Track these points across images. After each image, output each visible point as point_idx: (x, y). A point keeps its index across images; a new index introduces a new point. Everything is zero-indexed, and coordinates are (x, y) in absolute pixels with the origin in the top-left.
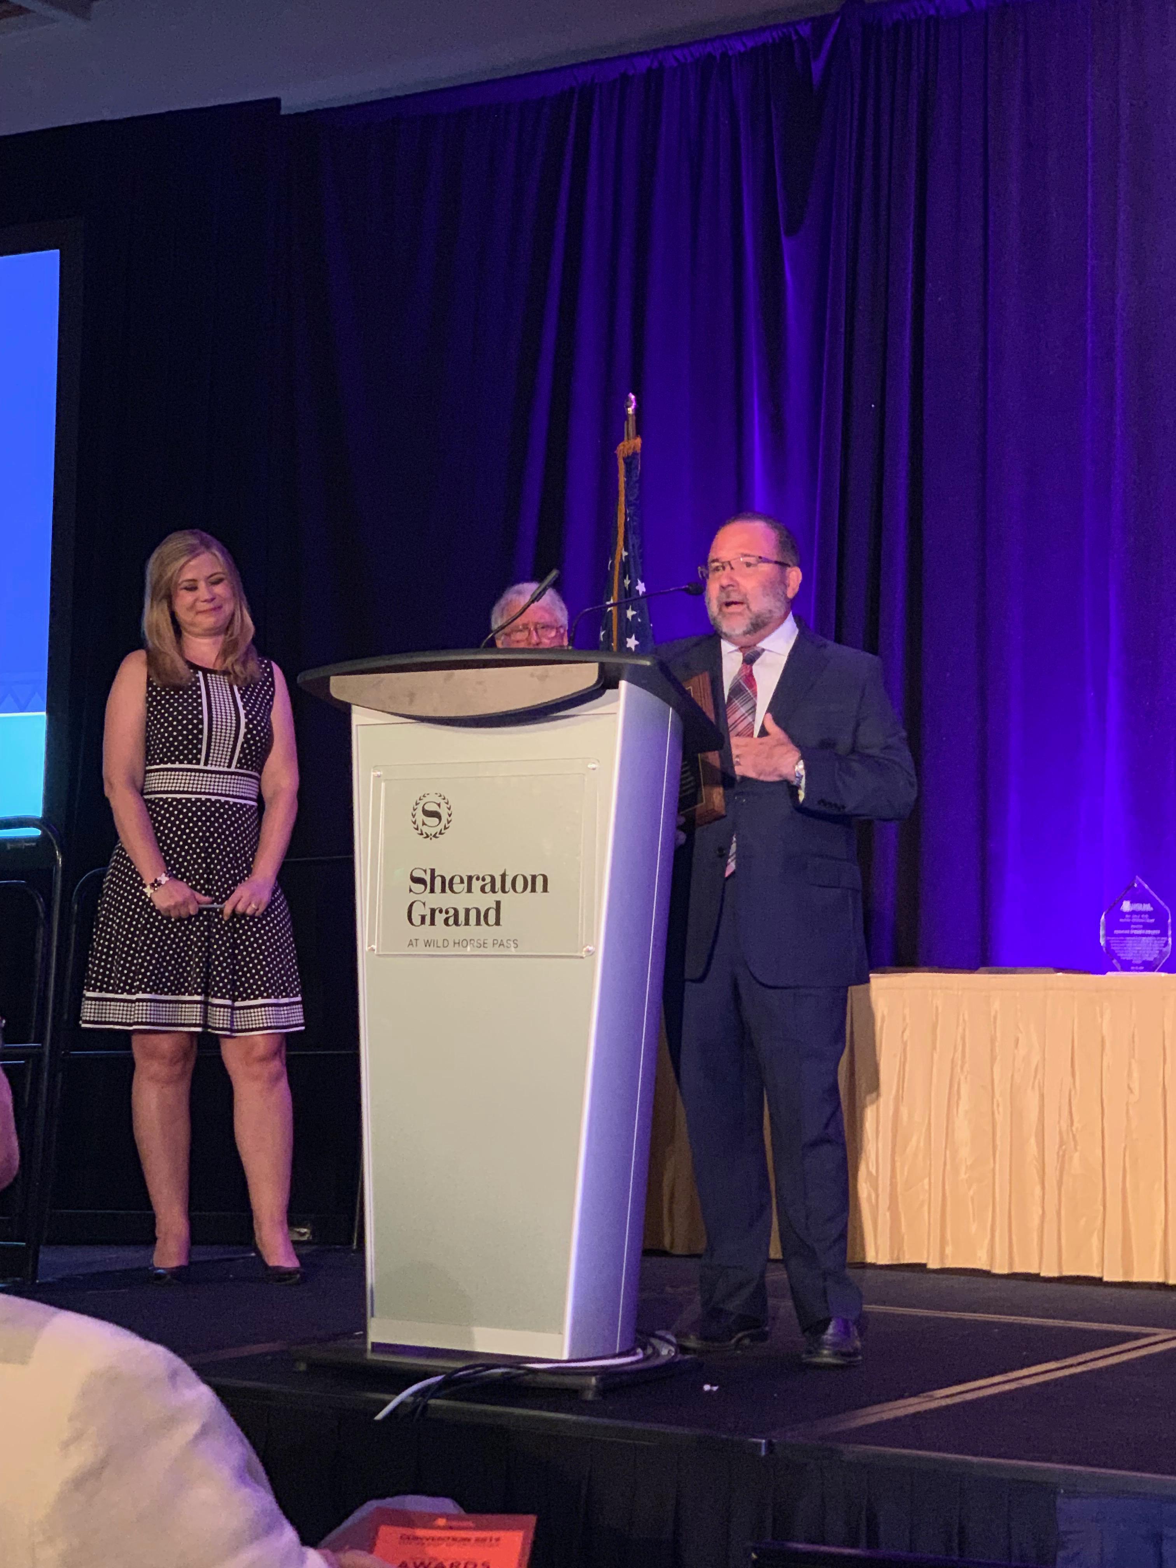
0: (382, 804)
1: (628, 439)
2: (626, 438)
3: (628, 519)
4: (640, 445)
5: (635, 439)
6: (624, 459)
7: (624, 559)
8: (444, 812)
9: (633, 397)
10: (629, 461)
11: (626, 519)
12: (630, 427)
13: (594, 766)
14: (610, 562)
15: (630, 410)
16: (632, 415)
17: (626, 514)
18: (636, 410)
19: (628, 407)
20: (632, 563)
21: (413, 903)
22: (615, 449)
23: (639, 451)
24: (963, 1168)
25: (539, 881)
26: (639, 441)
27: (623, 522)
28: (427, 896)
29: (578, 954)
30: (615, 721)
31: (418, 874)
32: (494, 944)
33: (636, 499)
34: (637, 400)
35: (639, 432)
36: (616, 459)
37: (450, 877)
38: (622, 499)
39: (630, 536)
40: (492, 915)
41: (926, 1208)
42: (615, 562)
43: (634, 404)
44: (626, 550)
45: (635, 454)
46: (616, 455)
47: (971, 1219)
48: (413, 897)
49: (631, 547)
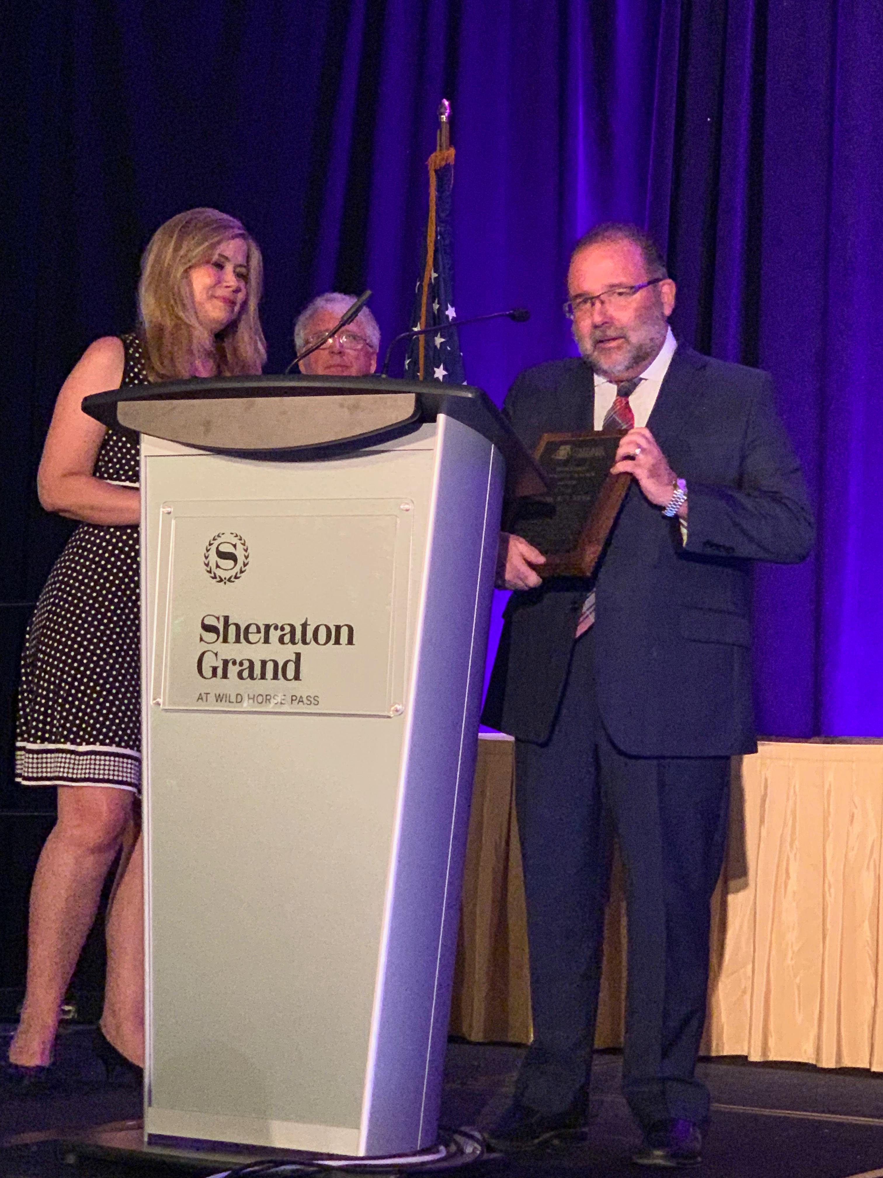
0: (172, 545)
1: (441, 150)
2: (438, 148)
3: (439, 238)
4: (453, 156)
5: (448, 149)
6: (436, 171)
7: (433, 281)
8: (240, 553)
9: (447, 103)
10: (440, 174)
11: (437, 237)
12: (443, 136)
13: (407, 507)
14: (418, 284)
15: (444, 118)
16: (446, 123)
17: (436, 232)
18: (449, 117)
19: (442, 114)
20: (442, 285)
21: (203, 654)
22: (427, 160)
23: (452, 163)
24: (790, 955)
25: (344, 632)
26: (452, 151)
27: (433, 240)
28: (219, 647)
29: (386, 714)
30: (433, 458)
31: (209, 621)
32: (292, 700)
33: (447, 216)
34: (451, 105)
35: (453, 141)
36: (427, 172)
37: (246, 625)
38: (433, 214)
39: (440, 257)
40: (291, 667)
41: (748, 997)
42: (423, 284)
43: (448, 111)
44: (435, 272)
45: (447, 165)
46: (427, 166)
47: (797, 1009)
48: (204, 647)
49: (441, 268)
